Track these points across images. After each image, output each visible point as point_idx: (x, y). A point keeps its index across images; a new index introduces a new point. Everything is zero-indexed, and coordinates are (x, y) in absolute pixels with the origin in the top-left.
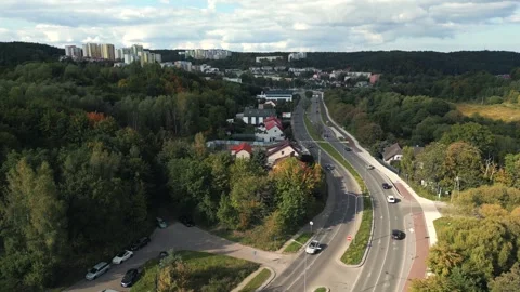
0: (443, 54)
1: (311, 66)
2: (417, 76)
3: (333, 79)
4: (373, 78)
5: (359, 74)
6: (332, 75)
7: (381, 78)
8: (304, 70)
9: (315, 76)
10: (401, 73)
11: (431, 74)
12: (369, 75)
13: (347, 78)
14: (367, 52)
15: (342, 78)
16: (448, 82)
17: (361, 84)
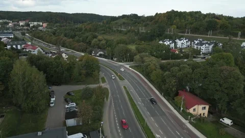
1: (5, 19)
2: (65, 24)
3: (22, 26)
4: (45, 25)
5: (35, 23)
7: (48, 25)
9: (10, 24)
10: (56, 22)
11: (69, 23)
12: (41, 24)
13: (31, 25)
14: (33, 12)
15: (28, 25)
16: (83, 26)
17: (41, 28)
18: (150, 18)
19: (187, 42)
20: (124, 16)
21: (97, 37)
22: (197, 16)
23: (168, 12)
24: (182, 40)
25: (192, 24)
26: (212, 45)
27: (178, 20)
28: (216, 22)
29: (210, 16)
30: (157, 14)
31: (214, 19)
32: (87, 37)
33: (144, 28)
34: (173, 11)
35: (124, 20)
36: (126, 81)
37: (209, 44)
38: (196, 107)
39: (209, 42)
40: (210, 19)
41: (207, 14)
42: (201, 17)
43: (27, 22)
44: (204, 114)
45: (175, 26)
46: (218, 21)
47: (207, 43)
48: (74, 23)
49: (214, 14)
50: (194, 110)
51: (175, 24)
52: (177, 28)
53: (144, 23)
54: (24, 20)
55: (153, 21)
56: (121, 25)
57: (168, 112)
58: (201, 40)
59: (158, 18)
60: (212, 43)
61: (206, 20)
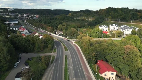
0: (52, 10)
1: (17, 13)
2: (48, 16)
3: (25, 17)
4: (37, 16)
5: (33, 15)
6: (25, 15)
7: (39, 16)
8: (15, 14)
9: (19, 16)
10: (44, 15)
11: (51, 15)
12: (36, 15)
13: (30, 16)
14: (32, 9)
15: (28, 16)
16: (57, 17)
17: (35, 18)
18: (96, 12)
19: (116, 27)
20: (81, 11)
21: (62, 23)
22: (125, 11)
23: (107, 8)
24: (113, 25)
25: (121, 15)
26: (132, 29)
27: (113, 13)
28: (137, 14)
29: (134, 11)
30: (100, 9)
31: (136, 13)
32: (56, 24)
33: (92, 18)
34: (110, 7)
35: (81, 13)
36: (69, 51)
37: (130, 29)
38: (107, 73)
39: (130, 27)
40: (134, 12)
41: (132, 9)
42: (128, 11)
43: (28, 14)
44: (112, 78)
45: (111, 17)
46: (138, 13)
47: (129, 28)
48: (54, 15)
49: (136, 9)
50: (105, 75)
51: (111, 16)
52: (112, 18)
53: (92, 15)
54: (27, 14)
55: (98, 14)
56: (79, 16)
57: (87, 75)
58: (125, 26)
59: (100, 12)
60: (132, 28)
61: (130, 13)
